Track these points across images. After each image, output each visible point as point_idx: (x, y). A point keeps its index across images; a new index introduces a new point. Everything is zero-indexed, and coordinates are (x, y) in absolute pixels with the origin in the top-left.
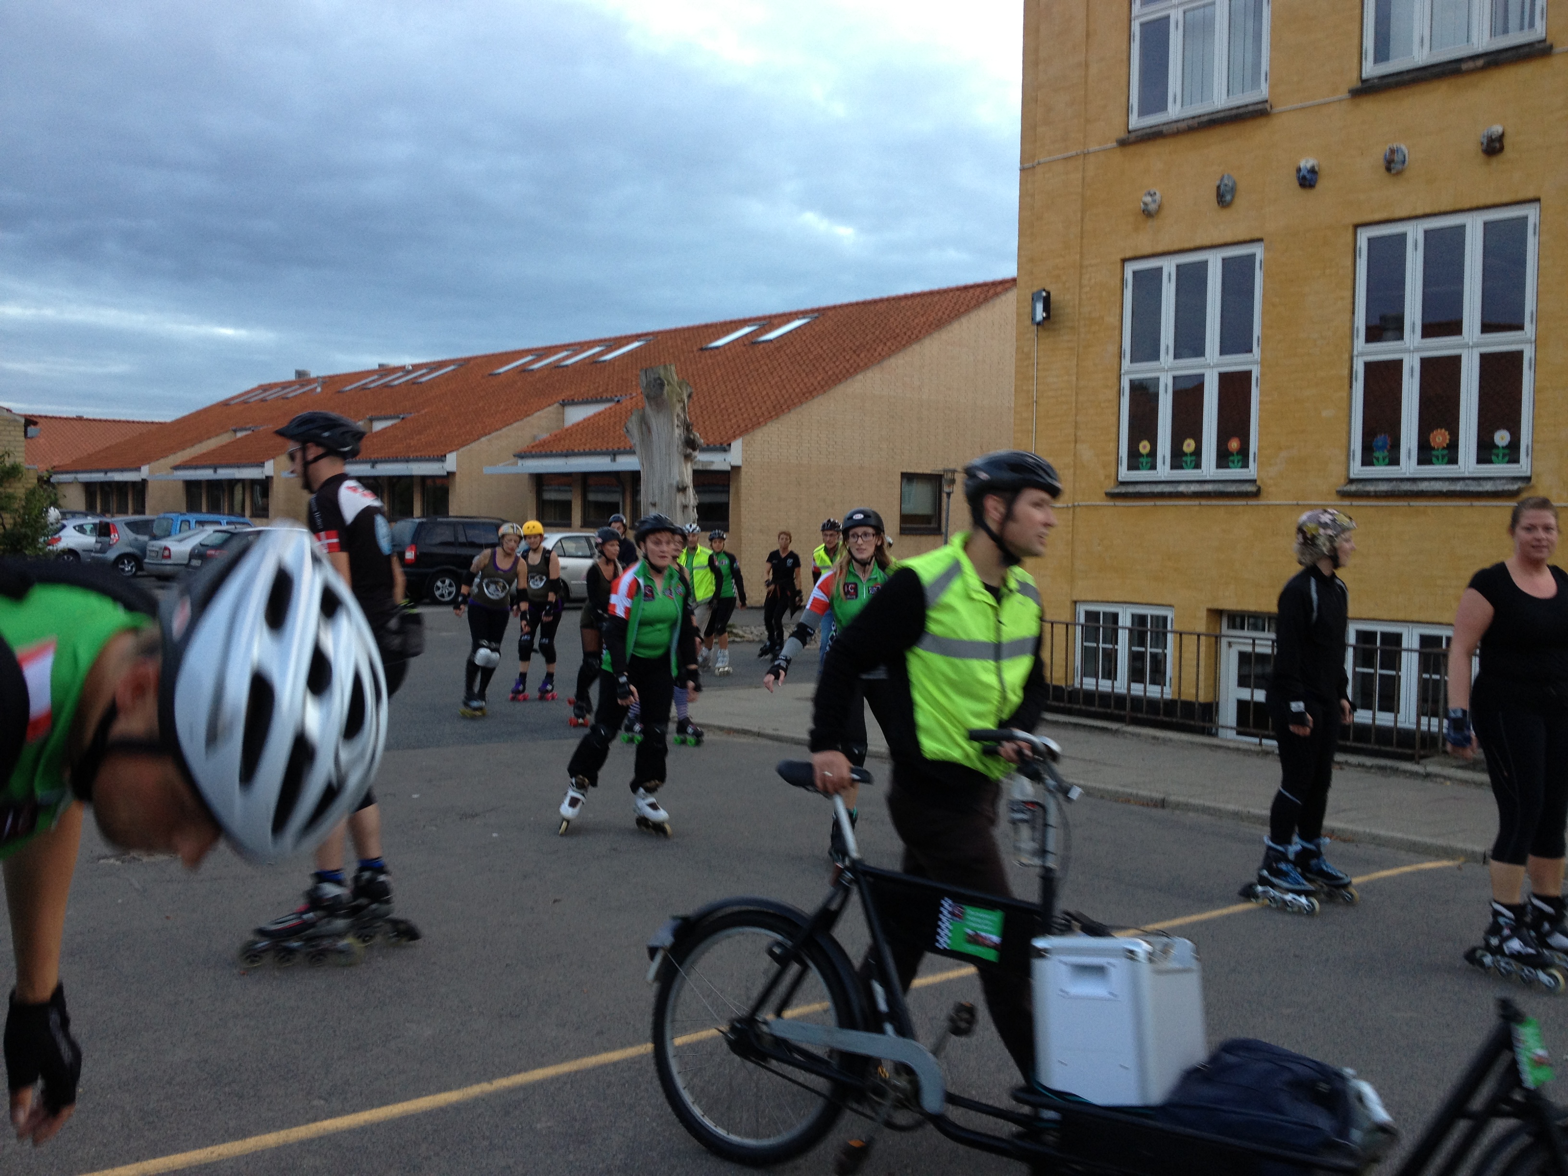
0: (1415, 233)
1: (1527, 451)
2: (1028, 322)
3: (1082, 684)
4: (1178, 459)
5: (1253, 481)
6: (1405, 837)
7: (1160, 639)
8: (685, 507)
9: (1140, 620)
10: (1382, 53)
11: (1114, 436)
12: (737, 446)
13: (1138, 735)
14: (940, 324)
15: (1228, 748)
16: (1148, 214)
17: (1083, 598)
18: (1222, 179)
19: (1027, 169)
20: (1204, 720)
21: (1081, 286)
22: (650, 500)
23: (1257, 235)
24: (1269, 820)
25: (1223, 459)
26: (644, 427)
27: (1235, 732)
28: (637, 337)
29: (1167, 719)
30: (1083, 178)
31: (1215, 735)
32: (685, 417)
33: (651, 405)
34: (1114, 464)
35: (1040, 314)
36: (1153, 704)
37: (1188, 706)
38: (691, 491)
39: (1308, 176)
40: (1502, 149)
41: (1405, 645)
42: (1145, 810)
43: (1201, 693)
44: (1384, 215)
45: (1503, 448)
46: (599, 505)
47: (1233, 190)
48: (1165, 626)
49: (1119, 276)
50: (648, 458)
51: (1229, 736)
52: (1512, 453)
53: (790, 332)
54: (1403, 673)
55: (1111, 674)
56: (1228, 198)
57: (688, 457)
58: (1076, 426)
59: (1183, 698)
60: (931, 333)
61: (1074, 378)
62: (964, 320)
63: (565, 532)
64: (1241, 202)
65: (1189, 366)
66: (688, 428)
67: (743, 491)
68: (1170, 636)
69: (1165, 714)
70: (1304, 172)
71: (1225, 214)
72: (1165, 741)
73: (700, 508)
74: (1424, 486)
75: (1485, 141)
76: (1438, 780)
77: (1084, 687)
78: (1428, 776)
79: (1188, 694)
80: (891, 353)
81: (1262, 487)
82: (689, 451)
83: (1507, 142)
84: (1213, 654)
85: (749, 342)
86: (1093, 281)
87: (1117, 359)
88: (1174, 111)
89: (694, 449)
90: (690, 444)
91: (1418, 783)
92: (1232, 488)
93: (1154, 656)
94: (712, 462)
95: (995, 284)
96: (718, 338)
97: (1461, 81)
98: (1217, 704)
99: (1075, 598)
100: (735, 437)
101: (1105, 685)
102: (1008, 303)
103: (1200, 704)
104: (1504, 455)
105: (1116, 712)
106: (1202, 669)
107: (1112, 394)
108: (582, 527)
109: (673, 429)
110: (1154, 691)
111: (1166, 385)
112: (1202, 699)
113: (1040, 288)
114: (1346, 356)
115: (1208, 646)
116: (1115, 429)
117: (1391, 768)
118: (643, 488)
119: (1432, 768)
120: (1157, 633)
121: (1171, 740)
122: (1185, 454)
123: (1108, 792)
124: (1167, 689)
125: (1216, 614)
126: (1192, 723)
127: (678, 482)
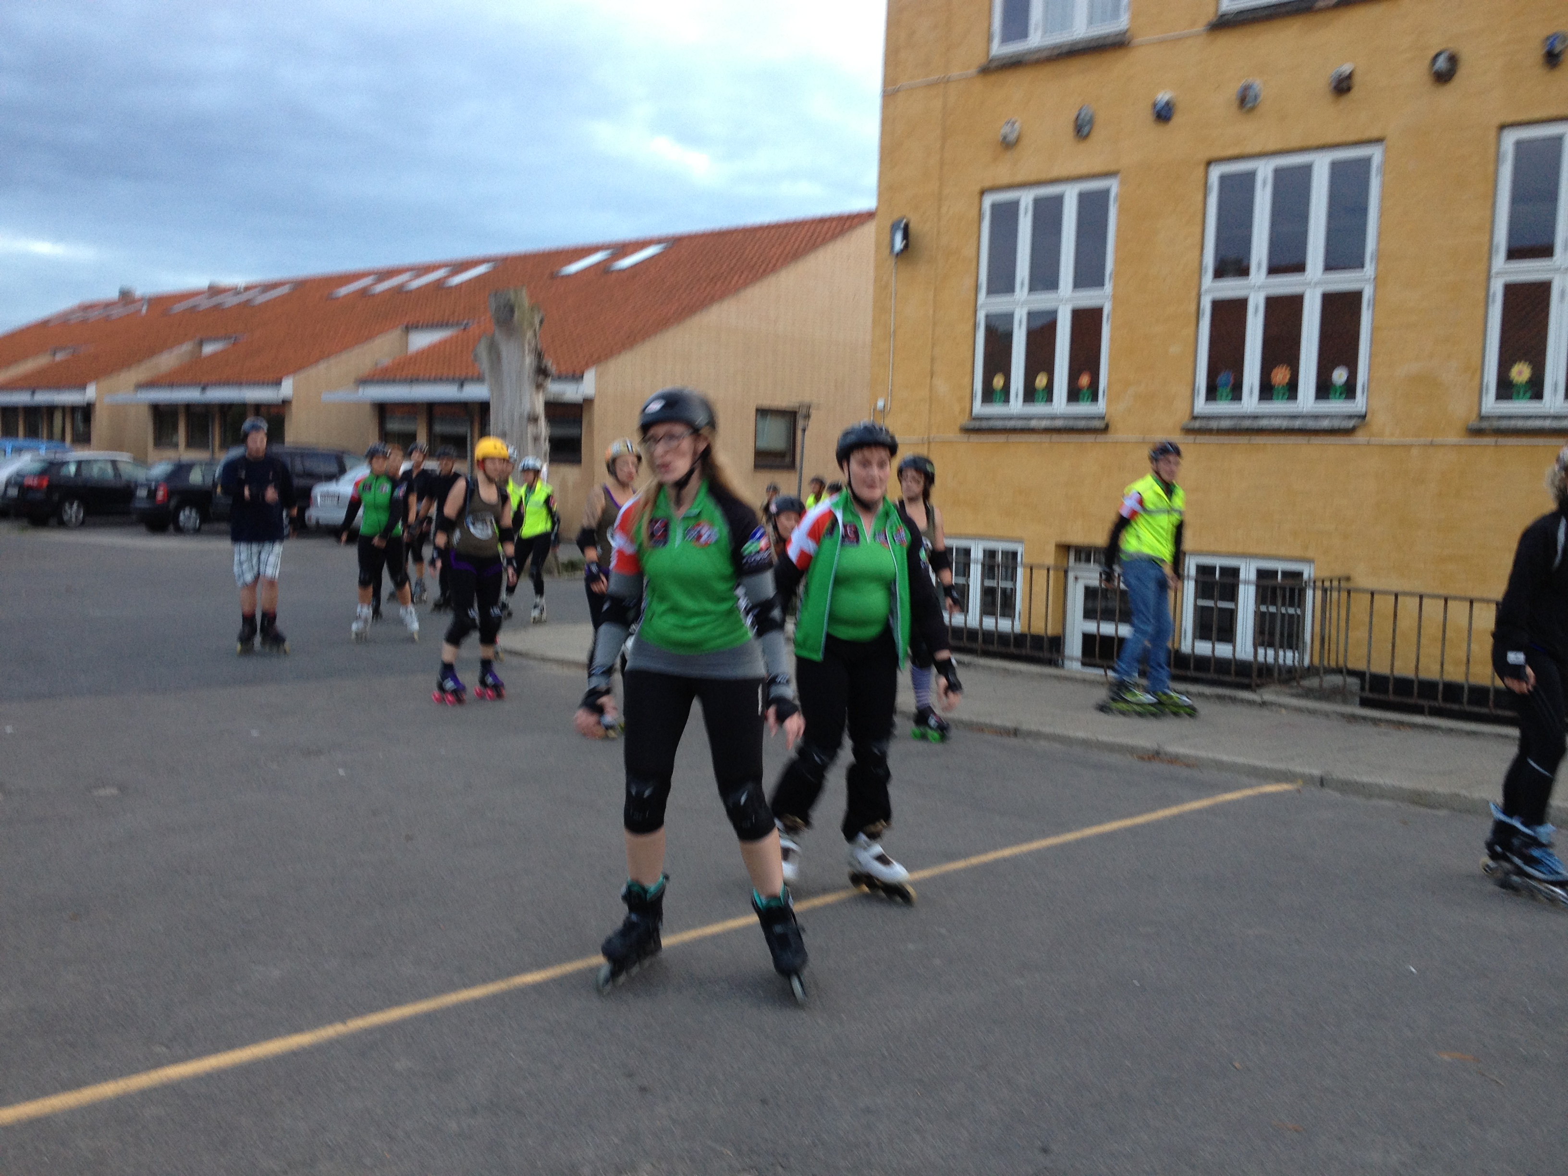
0: (1264, 170)
1: (1363, 389)
2: (887, 253)
4: (1030, 395)
5: (1103, 418)
7: (1010, 573)
8: (536, 438)
9: (990, 554)
11: (969, 370)
12: (590, 376)
13: (990, 669)
14: (797, 254)
15: (1075, 679)
16: (1007, 145)
18: (1081, 111)
19: (889, 93)
20: (1051, 653)
21: (939, 217)
23: (1113, 167)
25: (1074, 395)
26: (494, 354)
27: (1079, 664)
28: (487, 260)
29: (1016, 651)
30: (944, 105)
31: (1062, 666)
32: (536, 344)
33: (501, 331)
34: (968, 397)
35: (899, 244)
36: (1003, 638)
37: (1037, 640)
38: (542, 422)
39: (1164, 111)
40: (1350, 88)
41: (1242, 578)
42: (999, 738)
43: (1050, 627)
44: (1236, 151)
45: (1341, 384)
47: (1091, 122)
48: (1015, 560)
49: (977, 208)
50: (498, 387)
51: (1074, 667)
52: (1349, 390)
53: (644, 259)
54: (1240, 605)
56: (1085, 130)
57: (539, 386)
58: (933, 360)
59: (1033, 631)
60: (787, 265)
61: (931, 311)
62: (820, 252)
64: (1099, 134)
65: (1043, 301)
66: (539, 356)
67: (596, 423)
68: (1020, 571)
69: (1016, 647)
70: (1160, 106)
71: (1082, 145)
72: (1014, 673)
73: (552, 440)
74: (1264, 423)
75: (1335, 79)
76: (1273, 707)
78: (1263, 704)
79: (1038, 627)
80: (746, 284)
81: (1111, 421)
82: (541, 378)
83: (1357, 80)
84: (1061, 588)
85: (603, 268)
86: (951, 212)
87: (974, 292)
88: (1035, 39)
89: (546, 378)
90: (542, 372)
91: (1255, 711)
92: (1081, 424)
93: (1004, 590)
94: (564, 393)
95: (852, 215)
96: (571, 263)
97: (1319, 18)
98: (1064, 636)
100: (588, 366)
102: (868, 233)
103: (1048, 637)
104: (1342, 392)
105: (969, 645)
106: (1050, 603)
107: (969, 327)
109: (523, 357)
110: (1005, 625)
111: (1021, 320)
112: (1050, 632)
113: (899, 217)
114: (1194, 294)
115: (1057, 580)
116: (971, 362)
117: (1229, 697)
118: (492, 418)
119: (1268, 697)
120: (1008, 567)
121: (1019, 672)
122: (1038, 389)
124: (1017, 622)
125: (1064, 549)
126: (1041, 655)
127: (529, 413)
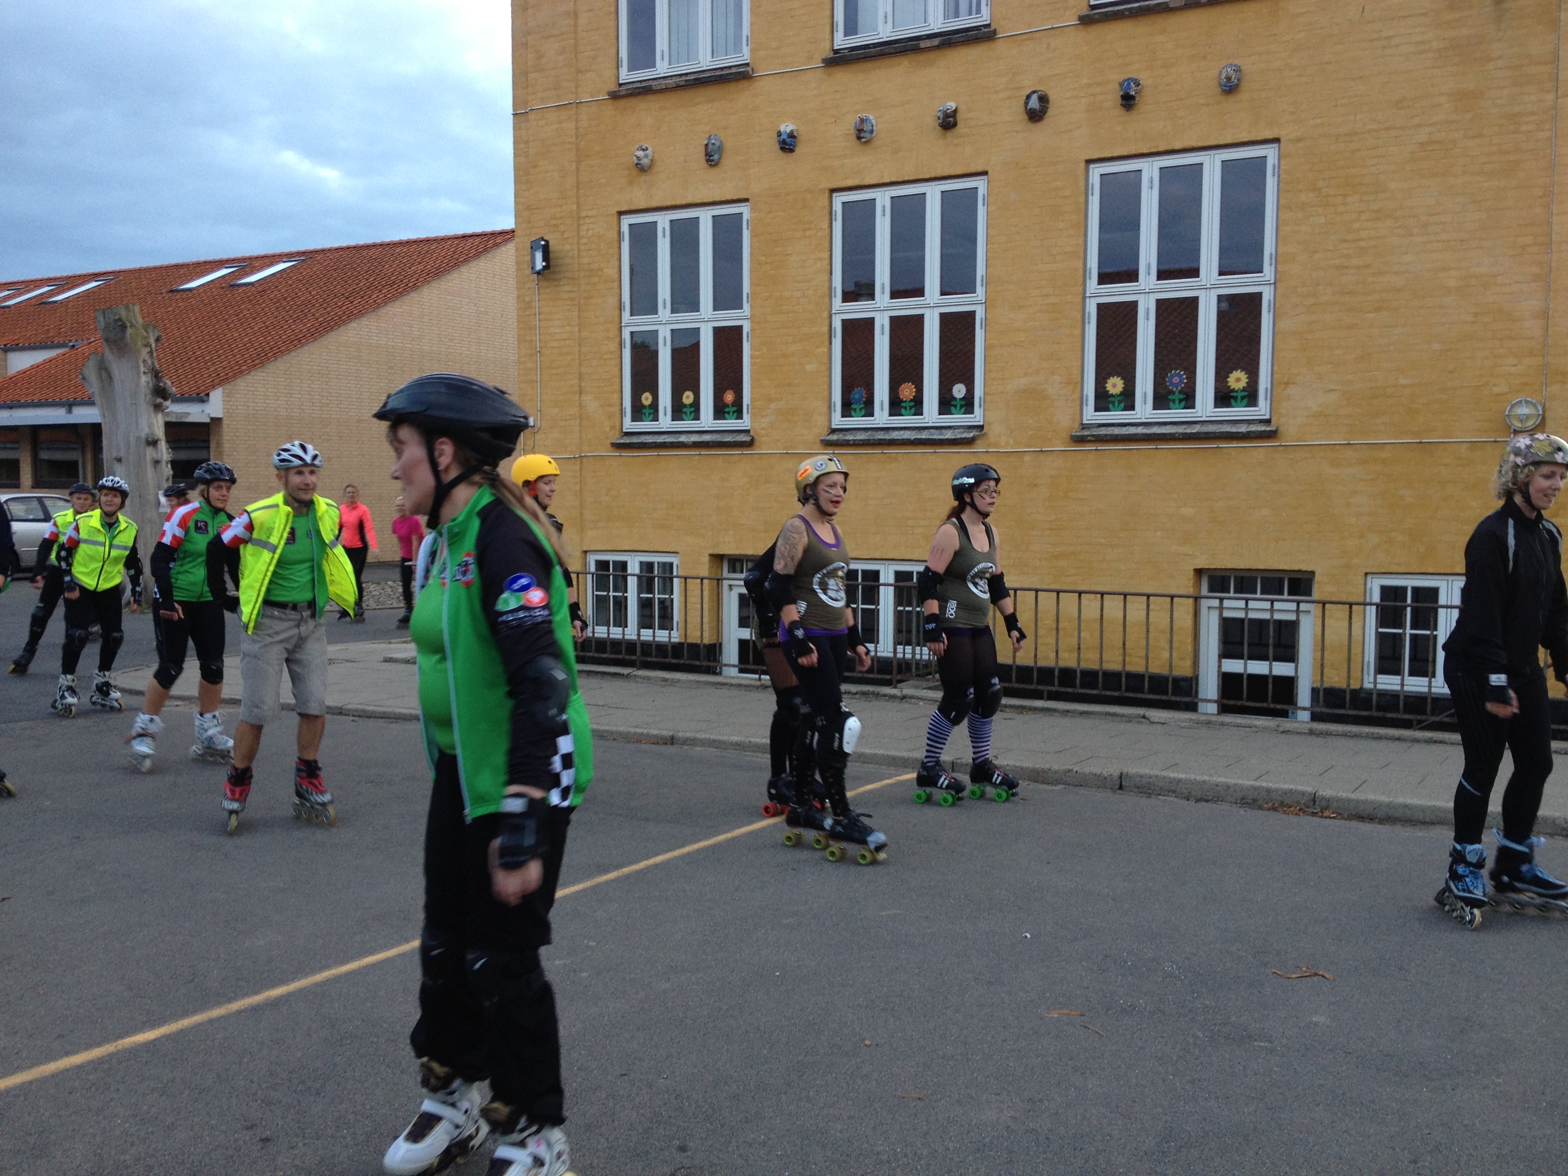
0: (883, 199)
1: (980, 403)
2: (528, 271)
3: (593, 632)
4: (678, 411)
5: (748, 431)
6: (886, 753)
7: (667, 584)
8: (157, 462)
9: (648, 567)
10: (851, 28)
11: (617, 387)
12: (217, 396)
13: (649, 678)
14: (438, 272)
15: (732, 685)
16: (642, 169)
17: (593, 549)
18: (709, 138)
19: (520, 115)
20: (709, 660)
21: (579, 238)
22: (114, 455)
23: (744, 195)
24: (769, 747)
25: (720, 412)
26: (104, 374)
27: (737, 669)
28: (94, 276)
29: (674, 661)
30: (577, 128)
31: (720, 674)
32: (153, 363)
33: (111, 349)
34: (618, 414)
35: (540, 264)
36: (661, 648)
37: (694, 649)
38: (163, 445)
39: (788, 140)
40: (955, 125)
41: (882, 580)
42: (655, 748)
43: (706, 634)
44: (855, 182)
45: (961, 399)
46: (54, 465)
47: (720, 149)
48: (671, 572)
49: (616, 229)
50: (110, 408)
51: (732, 673)
52: (968, 405)
53: (273, 275)
54: (881, 607)
55: (621, 622)
56: (716, 157)
57: (158, 408)
58: (581, 377)
59: (689, 641)
60: (429, 282)
61: (576, 329)
62: (464, 269)
63: (13, 493)
64: (728, 161)
65: (685, 320)
66: (156, 375)
67: (226, 445)
68: (676, 582)
69: (674, 657)
70: (784, 137)
71: (713, 172)
72: (674, 682)
73: (174, 464)
74: (895, 435)
75: (941, 115)
76: (913, 701)
77: (596, 635)
78: (904, 697)
79: (694, 637)
80: (387, 301)
81: (756, 437)
82: (159, 400)
83: (960, 117)
84: (715, 597)
85: (228, 285)
86: (591, 232)
87: (617, 313)
88: (662, 68)
89: (165, 399)
90: (160, 393)
91: (896, 705)
92: (729, 438)
93: (662, 602)
94: (188, 414)
95: (494, 234)
96: (192, 280)
97: (922, 57)
98: (721, 644)
99: (585, 549)
100: (214, 387)
101: (616, 633)
102: (507, 254)
103: (705, 646)
104: (962, 406)
105: (627, 657)
106: (706, 613)
107: (613, 346)
108: (33, 487)
109: (139, 377)
110: (662, 636)
111: (665, 338)
112: (706, 641)
113: (538, 237)
114: (825, 314)
115: (711, 591)
116: (618, 380)
117: (873, 693)
118: (105, 443)
119: (907, 691)
120: (664, 578)
121: (679, 681)
122: (685, 406)
123: (620, 733)
124: (674, 633)
125: (718, 559)
126: (698, 663)
127: (147, 435)
